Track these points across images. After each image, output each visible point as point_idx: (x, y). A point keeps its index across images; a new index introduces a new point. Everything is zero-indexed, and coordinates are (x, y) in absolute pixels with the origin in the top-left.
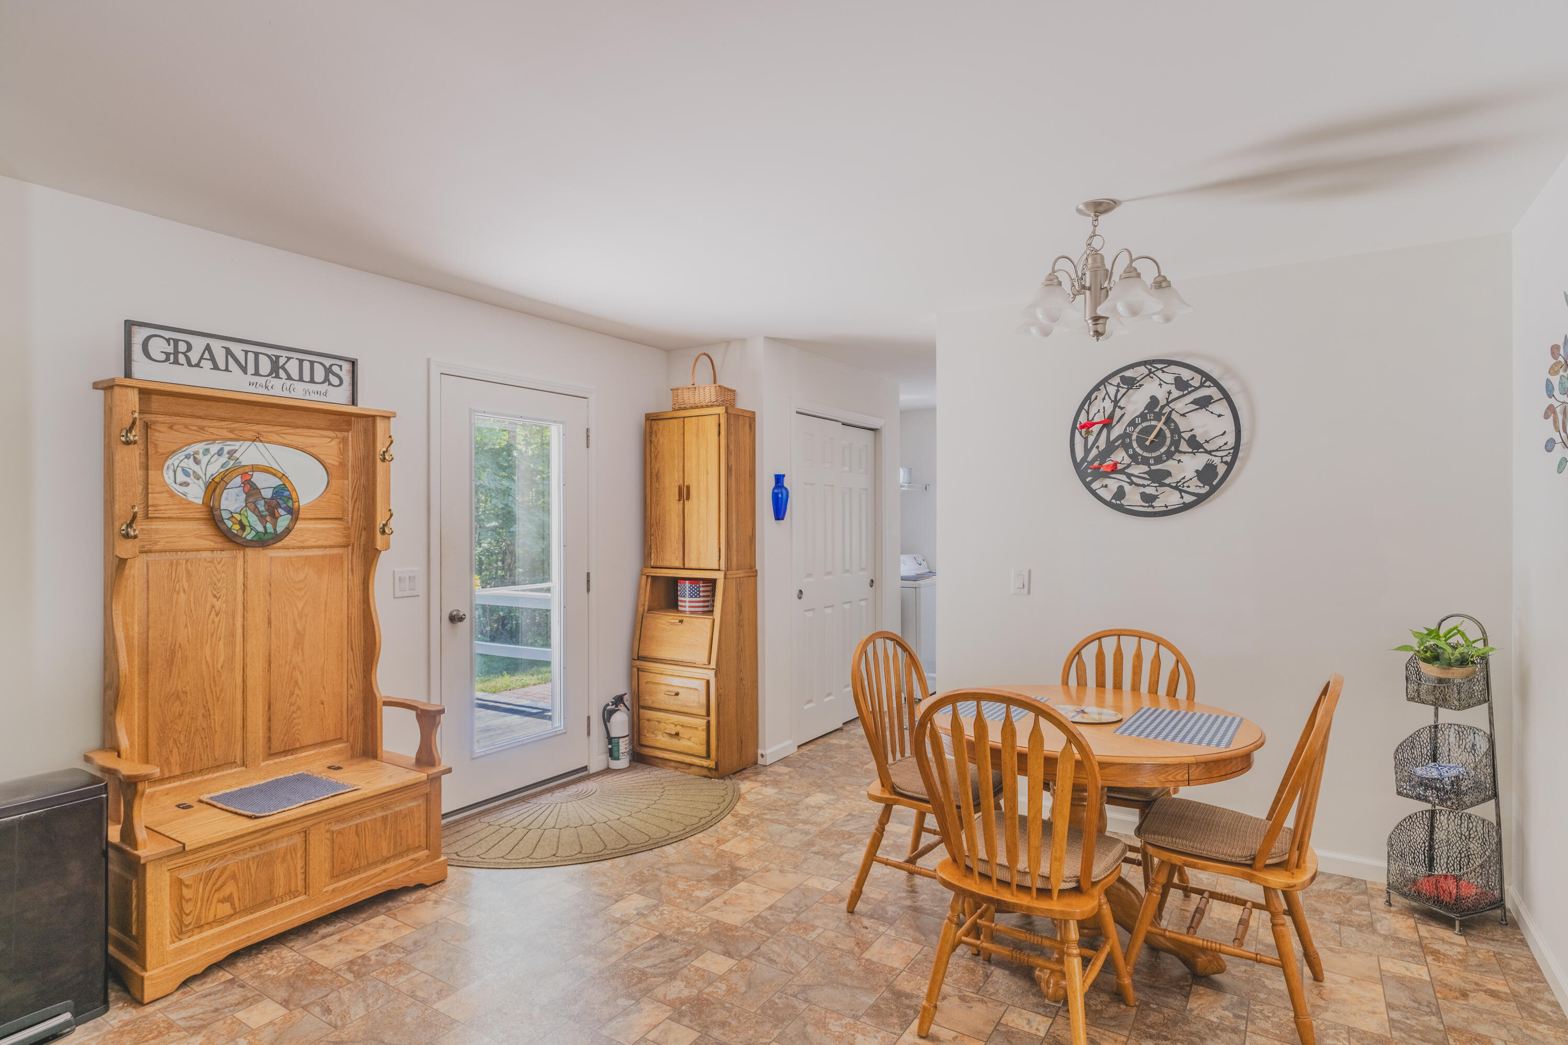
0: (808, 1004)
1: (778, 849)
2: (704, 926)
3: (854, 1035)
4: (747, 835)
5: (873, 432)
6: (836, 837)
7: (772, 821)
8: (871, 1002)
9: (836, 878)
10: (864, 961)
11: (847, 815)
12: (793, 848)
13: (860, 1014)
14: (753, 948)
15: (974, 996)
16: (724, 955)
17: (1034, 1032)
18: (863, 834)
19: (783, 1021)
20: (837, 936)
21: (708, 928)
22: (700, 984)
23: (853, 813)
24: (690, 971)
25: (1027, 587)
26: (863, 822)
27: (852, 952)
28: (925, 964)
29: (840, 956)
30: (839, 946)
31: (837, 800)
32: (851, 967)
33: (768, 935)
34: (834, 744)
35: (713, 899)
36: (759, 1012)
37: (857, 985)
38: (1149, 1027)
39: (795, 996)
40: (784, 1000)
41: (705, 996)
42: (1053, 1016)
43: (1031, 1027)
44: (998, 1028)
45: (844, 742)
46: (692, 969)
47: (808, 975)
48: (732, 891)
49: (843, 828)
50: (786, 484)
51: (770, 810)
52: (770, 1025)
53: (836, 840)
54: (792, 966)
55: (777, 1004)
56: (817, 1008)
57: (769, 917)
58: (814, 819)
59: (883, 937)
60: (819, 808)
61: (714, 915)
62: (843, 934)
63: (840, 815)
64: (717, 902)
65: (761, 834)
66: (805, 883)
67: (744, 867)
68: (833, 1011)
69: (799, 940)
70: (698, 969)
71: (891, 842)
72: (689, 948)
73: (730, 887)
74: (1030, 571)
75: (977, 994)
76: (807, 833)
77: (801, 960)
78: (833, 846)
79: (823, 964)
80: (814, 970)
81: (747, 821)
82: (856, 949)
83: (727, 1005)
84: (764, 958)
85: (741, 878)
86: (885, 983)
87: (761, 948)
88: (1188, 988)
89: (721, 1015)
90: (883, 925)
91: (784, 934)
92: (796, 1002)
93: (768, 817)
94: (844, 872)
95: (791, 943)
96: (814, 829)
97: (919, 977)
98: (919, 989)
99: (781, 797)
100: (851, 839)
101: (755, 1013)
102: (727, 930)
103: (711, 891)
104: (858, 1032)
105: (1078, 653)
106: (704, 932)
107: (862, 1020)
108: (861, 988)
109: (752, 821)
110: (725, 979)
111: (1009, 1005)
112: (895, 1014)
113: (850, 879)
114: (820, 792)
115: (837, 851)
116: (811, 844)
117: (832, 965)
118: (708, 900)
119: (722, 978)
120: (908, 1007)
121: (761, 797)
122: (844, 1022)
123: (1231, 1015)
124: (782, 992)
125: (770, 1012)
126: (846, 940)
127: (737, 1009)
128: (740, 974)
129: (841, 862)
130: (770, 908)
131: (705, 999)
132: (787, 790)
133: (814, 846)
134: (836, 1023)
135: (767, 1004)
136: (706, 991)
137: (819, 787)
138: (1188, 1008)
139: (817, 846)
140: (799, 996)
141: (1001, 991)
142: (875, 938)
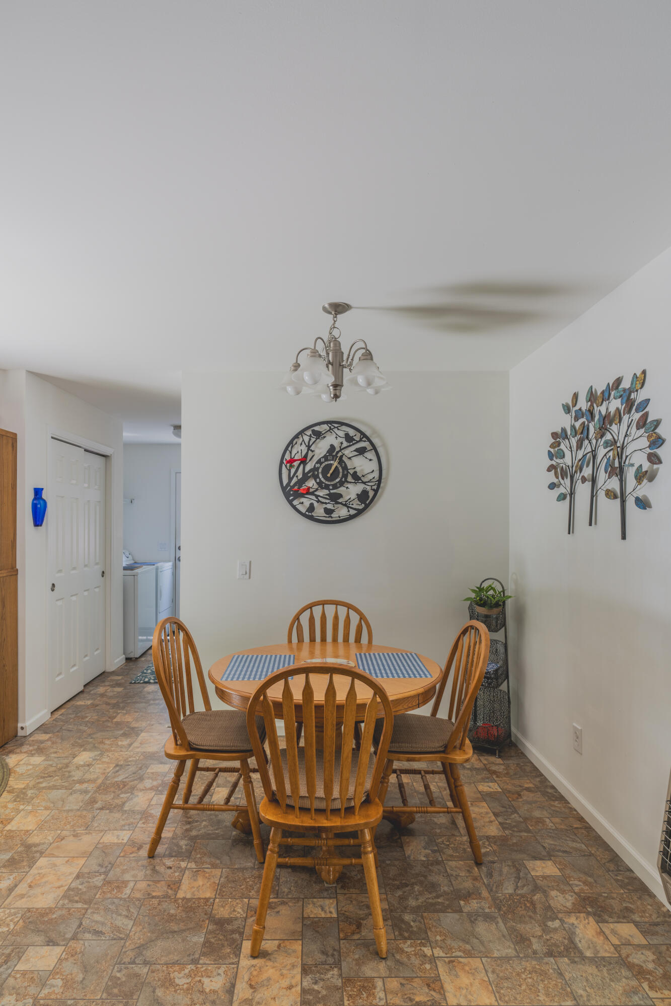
0: (148, 966)
1: (65, 814)
2: (16, 920)
3: (200, 981)
4: (30, 808)
5: (103, 458)
6: (112, 789)
7: (49, 788)
8: (202, 940)
9: (127, 827)
10: (180, 901)
11: (115, 767)
12: (79, 810)
13: (197, 956)
14: (75, 926)
15: (276, 900)
16: (48, 945)
17: (329, 915)
18: (134, 780)
19: (132, 994)
20: (149, 885)
21: (21, 921)
22: (32, 990)
23: (119, 763)
24: (16, 979)
25: (249, 573)
26: (130, 769)
27: (166, 896)
28: (229, 885)
29: (159, 904)
30: (154, 894)
31: (101, 755)
32: (172, 912)
33: (86, 906)
34: (81, 706)
35: (16, 886)
36: (105, 996)
37: (184, 928)
38: (394, 880)
39: (133, 963)
40: (124, 972)
41: (42, 1002)
42: (335, 896)
43: (325, 912)
44: (304, 923)
45: (89, 702)
46: (18, 976)
47: (137, 934)
48: (34, 871)
49: (116, 779)
50: (44, 496)
51: (44, 777)
53: (114, 792)
54: (119, 931)
55: (119, 978)
56: (159, 966)
57: (80, 887)
58: (88, 776)
59: (187, 871)
60: (88, 765)
61: (23, 904)
62: (153, 881)
63: (109, 768)
64: (22, 888)
65: (44, 804)
66: (101, 841)
67: (37, 842)
68: (174, 964)
69: (116, 901)
70: (24, 973)
71: (160, 782)
72: (7, 951)
73: (31, 867)
74: (250, 562)
75: (277, 898)
76: (86, 792)
77: (126, 921)
78: (113, 799)
80: (141, 927)
81: (25, 794)
82: (170, 891)
84: (90, 932)
85: (38, 855)
86: (206, 917)
87: (84, 923)
88: (399, 840)
90: (183, 861)
91: (100, 900)
92: (136, 969)
93: (44, 785)
94: (132, 820)
95: (110, 906)
96: (91, 787)
97: (230, 900)
98: (234, 911)
99: (50, 763)
100: (126, 787)
101: (101, 998)
102: (42, 915)
103: (11, 877)
105: (297, 618)
106: (18, 927)
107: (201, 962)
108: (188, 929)
109: (30, 793)
110: (58, 973)
111: (303, 899)
112: (226, 943)
113: (139, 825)
114: (84, 750)
115: (118, 801)
116: (93, 801)
117: (155, 916)
118: (11, 890)
119: (53, 973)
120: (233, 932)
121: (31, 767)
122: (187, 971)
123: (430, 852)
124: (120, 963)
125: (116, 991)
126: (158, 885)
128: (71, 960)
129: (126, 811)
130: (78, 877)
132: (53, 755)
133: (97, 802)
134: (181, 975)
135: (110, 983)
136: (42, 995)
137: (82, 746)
138: (407, 856)
139: (100, 802)
140: (137, 961)
141: (292, 888)
142: (181, 875)
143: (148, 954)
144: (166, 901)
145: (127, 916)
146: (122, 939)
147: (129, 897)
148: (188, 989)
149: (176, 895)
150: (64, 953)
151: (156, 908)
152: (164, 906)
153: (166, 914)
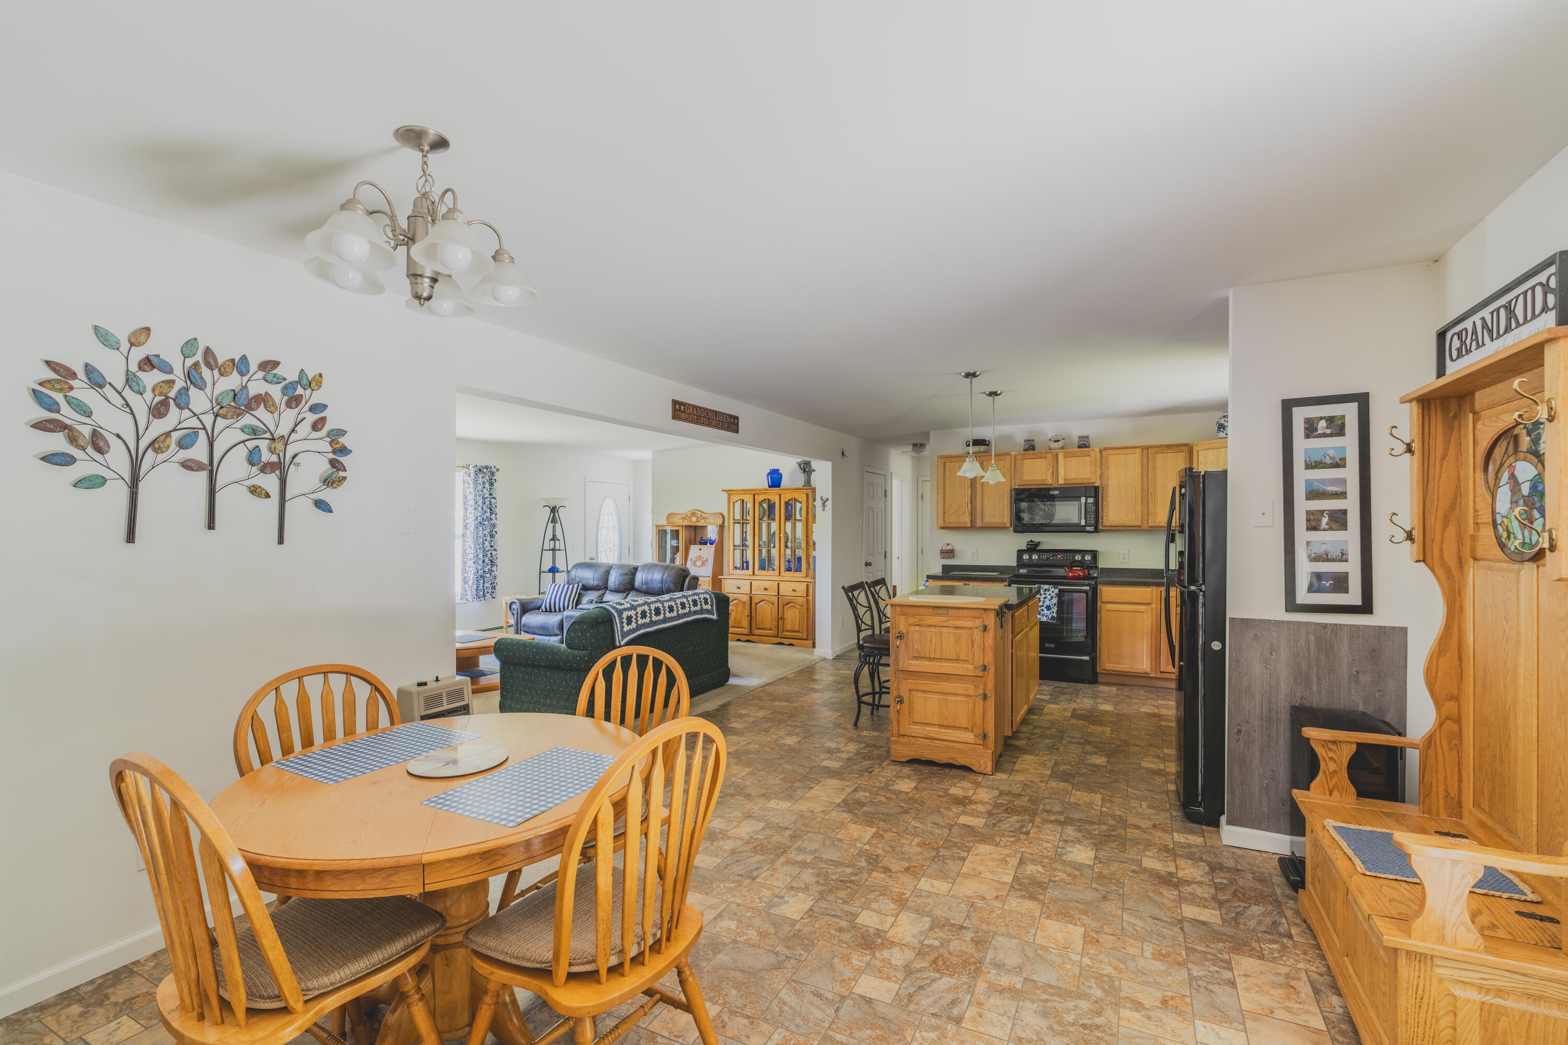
10: (720, 1002)
13: (731, 945)
14: (843, 1011)
19: (794, 935)
20: (748, 1037)
27: (733, 1013)
29: (745, 1006)
30: (746, 1021)
32: (734, 992)
33: (831, 1033)
36: (816, 942)
37: (730, 971)
39: (787, 957)
40: (797, 953)
47: (778, 981)
52: (804, 932)
54: (796, 990)
56: (767, 948)
69: (793, 1028)
77: (787, 998)
79: (764, 994)
82: (726, 1018)
83: (845, 945)
84: (827, 999)
86: (703, 975)
87: (833, 1012)
89: (846, 937)
91: (813, 1036)
92: (786, 951)
95: (802, 1023)
104: (734, 931)
107: (730, 940)
108: (727, 969)
110: (857, 970)
117: (754, 994)
119: (860, 971)
122: (745, 937)
125: (806, 942)
126: (736, 1032)
127: (834, 942)
128: (845, 977)
131: (865, 949)
135: (810, 948)
140: (784, 958)
143: (772, 960)
144: (736, 1007)
145: (784, 1003)
146: (794, 981)
147: (777, 1028)
148: (750, 926)
149: (721, 1011)
150: (852, 985)
151: (750, 1002)
152: (740, 1001)
153: (742, 992)
